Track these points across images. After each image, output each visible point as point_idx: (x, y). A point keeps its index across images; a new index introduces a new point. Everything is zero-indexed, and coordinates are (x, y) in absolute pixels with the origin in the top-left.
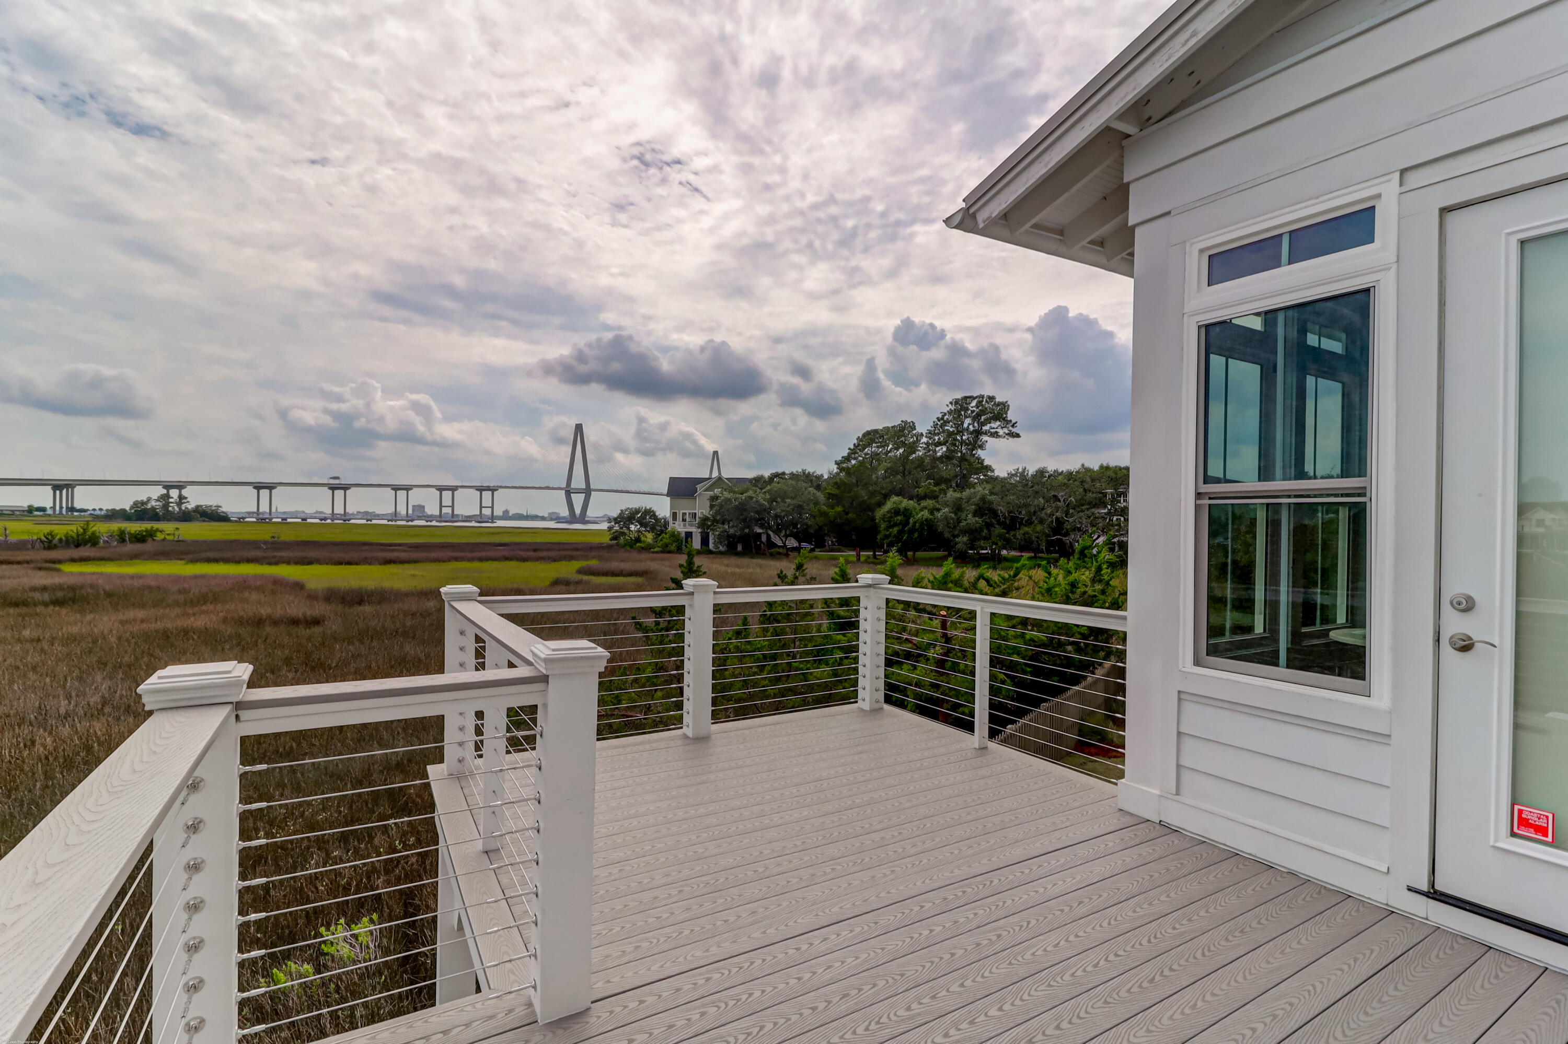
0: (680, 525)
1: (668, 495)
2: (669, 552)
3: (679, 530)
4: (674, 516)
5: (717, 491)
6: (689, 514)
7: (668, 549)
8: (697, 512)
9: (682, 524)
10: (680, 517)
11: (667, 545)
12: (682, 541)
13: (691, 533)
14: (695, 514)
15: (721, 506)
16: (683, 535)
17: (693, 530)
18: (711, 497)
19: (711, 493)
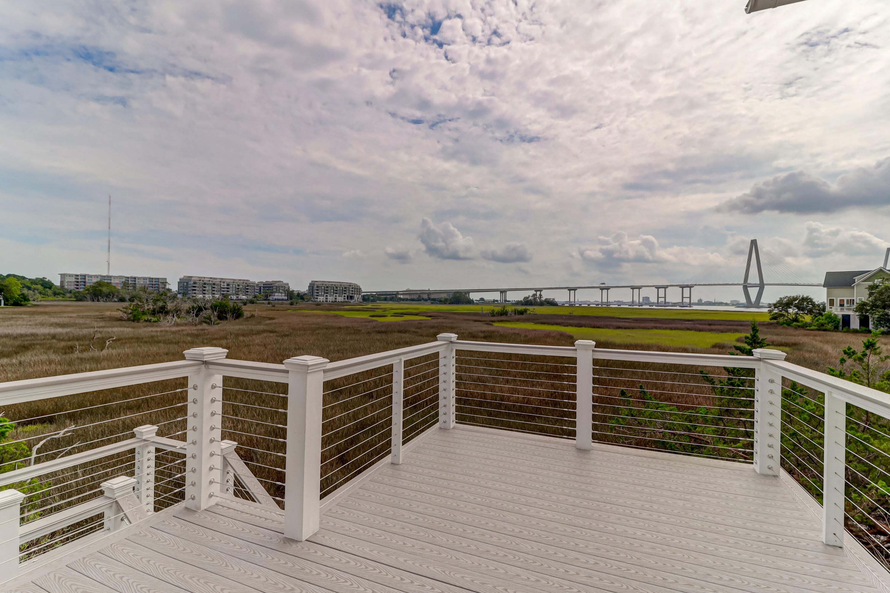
0: (837, 309)
1: (824, 286)
2: (825, 330)
3: (836, 313)
4: (832, 302)
5: (877, 282)
6: (847, 300)
7: (824, 328)
8: (855, 298)
9: (839, 308)
10: (837, 302)
11: (822, 325)
12: (839, 322)
13: (849, 316)
14: (853, 300)
15: (881, 293)
16: (840, 317)
17: (851, 313)
18: (870, 286)
19: (871, 283)
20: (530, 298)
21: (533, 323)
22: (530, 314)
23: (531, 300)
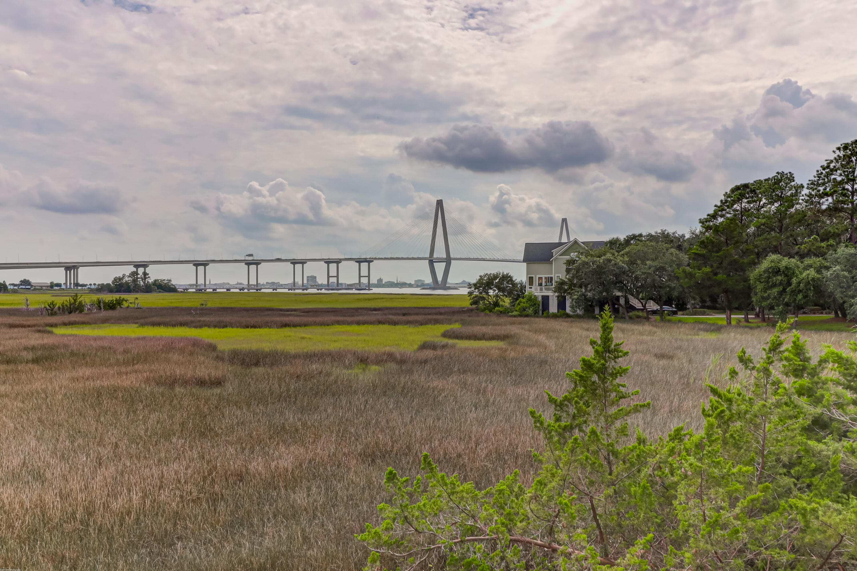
20: (127, 279)
21: (136, 325)
22: (128, 307)
23: (127, 283)
